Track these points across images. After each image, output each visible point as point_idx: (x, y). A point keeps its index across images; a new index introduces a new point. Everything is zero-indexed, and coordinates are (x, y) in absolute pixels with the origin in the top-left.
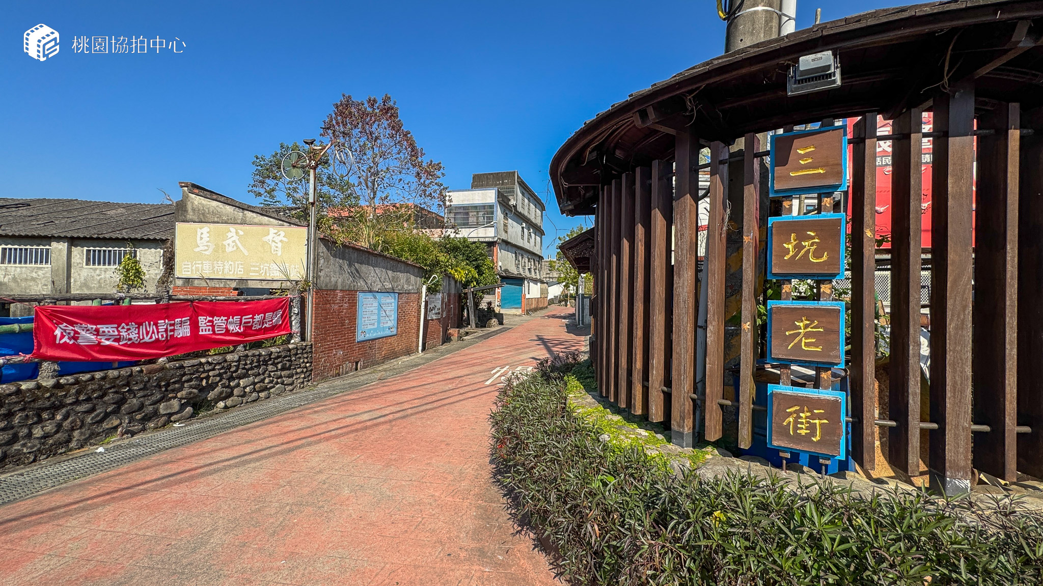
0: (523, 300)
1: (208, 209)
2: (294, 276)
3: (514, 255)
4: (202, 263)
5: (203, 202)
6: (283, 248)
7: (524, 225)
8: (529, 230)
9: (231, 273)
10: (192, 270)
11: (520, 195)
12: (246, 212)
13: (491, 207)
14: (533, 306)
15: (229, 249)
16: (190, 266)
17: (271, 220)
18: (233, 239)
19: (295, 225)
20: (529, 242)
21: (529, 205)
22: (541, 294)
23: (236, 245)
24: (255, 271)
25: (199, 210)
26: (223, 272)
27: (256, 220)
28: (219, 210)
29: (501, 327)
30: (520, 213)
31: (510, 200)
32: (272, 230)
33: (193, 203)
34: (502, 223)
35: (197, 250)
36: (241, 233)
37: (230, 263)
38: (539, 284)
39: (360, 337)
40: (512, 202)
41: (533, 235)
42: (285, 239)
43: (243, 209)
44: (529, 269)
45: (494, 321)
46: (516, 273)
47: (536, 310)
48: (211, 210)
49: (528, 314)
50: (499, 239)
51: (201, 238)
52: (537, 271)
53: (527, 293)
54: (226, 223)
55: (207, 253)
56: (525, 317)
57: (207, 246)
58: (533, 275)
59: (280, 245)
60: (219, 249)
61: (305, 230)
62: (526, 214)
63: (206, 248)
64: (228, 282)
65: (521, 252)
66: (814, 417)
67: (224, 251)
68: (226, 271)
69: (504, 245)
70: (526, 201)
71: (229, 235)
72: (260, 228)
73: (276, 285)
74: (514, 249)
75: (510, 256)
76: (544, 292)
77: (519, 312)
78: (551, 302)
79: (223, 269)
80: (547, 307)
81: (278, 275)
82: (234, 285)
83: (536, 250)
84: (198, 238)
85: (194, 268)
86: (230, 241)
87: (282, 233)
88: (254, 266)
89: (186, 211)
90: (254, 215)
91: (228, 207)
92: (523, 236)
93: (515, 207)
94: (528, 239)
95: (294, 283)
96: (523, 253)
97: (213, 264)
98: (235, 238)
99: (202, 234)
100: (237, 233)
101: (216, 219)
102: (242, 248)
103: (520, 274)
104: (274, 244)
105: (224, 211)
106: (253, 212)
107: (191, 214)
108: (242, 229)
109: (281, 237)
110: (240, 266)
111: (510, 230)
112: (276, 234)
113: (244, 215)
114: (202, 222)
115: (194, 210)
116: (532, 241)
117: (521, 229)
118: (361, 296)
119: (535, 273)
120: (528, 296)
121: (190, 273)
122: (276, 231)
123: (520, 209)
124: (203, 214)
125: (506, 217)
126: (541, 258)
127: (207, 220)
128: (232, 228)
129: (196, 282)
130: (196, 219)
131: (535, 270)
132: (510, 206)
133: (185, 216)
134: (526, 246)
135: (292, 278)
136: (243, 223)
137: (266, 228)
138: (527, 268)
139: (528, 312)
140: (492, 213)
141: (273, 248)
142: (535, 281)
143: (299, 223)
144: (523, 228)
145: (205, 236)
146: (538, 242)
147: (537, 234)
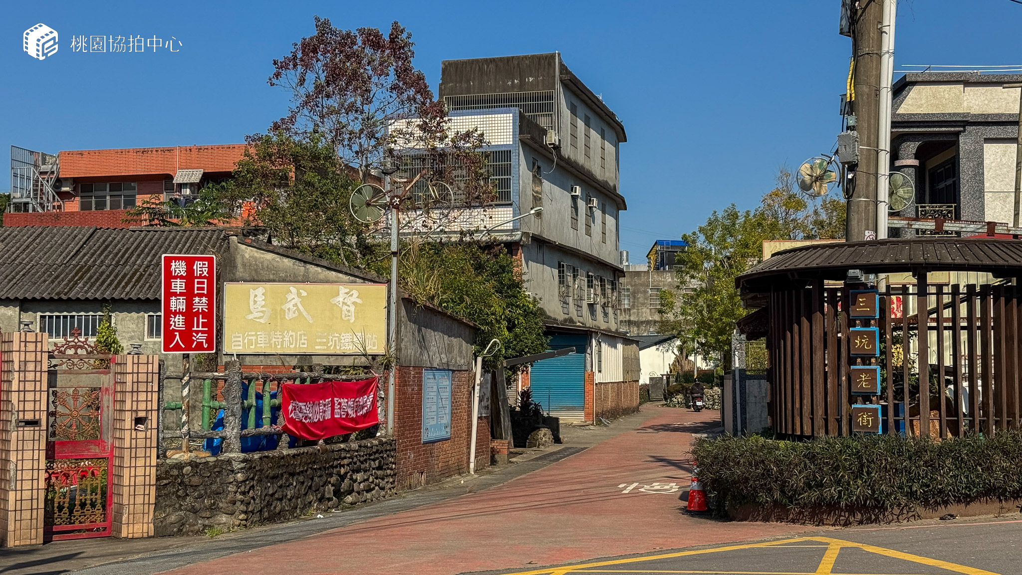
0: (588, 387)
1: (262, 263)
2: (372, 349)
3: (556, 272)
4: (257, 335)
5: (256, 254)
6: (356, 312)
7: (578, 191)
8: (588, 201)
9: (292, 346)
10: (244, 344)
11: (566, 113)
12: (308, 266)
13: (504, 154)
14: (609, 404)
15: (289, 316)
16: (241, 339)
17: (340, 275)
18: (293, 302)
19: (371, 281)
20: (588, 233)
21: (587, 136)
22: (626, 371)
23: (298, 309)
24: (320, 344)
25: (250, 265)
26: (282, 345)
27: (322, 276)
28: (275, 264)
29: (557, 448)
30: (568, 161)
31: (544, 132)
32: (343, 289)
33: (243, 256)
34: (530, 193)
35: (250, 317)
36: (304, 294)
37: (291, 333)
38: (620, 346)
39: (425, 438)
40: (552, 138)
41: (598, 213)
42: (359, 301)
43: (305, 262)
44: (591, 306)
45: (544, 434)
46: (561, 317)
47: (615, 413)
48: (265, 264)
49: (599, 423)
50: (524, 234)
51: (255, 302)
52: (610, 311)
53: (595, 369)
54: (284, 281)
55: (262, 321)
56: (595, 430)
57: (261, 312)
58: (603, 323)
59: (352, 308)
60: (277, 315)
61: (383, 288)
62: (581, 159)
63: (262, 315)
64: (288, 358)
65: (572, 261)
66: (869, 416)
67: (283, 318)
68: (286, 344)
69: (534, 251)
70: (581, 124)
71: (290, 297)
72: (327, 286)
73: (347, 362)
74: (556, 257)
75: (549, 274)
76: (631, 366)
77: (578, 418)
78: (646, 393)
79: (282, 342)
80: (637, 408)
81: (349, 349)
82: (294, 362)
83: (607, 254)
84: (251, 303)
85: (246, 341)
86: (290, 305)
87: (355, 293)
88: (321, 337)
89: (235, 267)
90: (319, 269)
91: (286, 260)
92: (575, 219)
93: (557, 148)
94: (588, 226)
95: (370, 358)
96: (576, 263)
97: (269, 335)
98: (297, 300)
99: (256, 296)
100: (299, 294)
101: (271, 277)
102: (305, 313)
103: (571, 320)
104: (345, 308)
105: (281, 265)
106: (317, 265)
107: (242, 270)
108: (305, 289)
109: (354, 299)
110: (303, 337)
111: (546, 207)
112: (347, 293)
113: (307, 271)
114: (254, 281)
115: (244, 265)
116: (597, 228)
117: (569, 201)
118: (427, 376)
119: (606, 314)
120: (598, 378)
121: (241, 348)
122: (347, 290)
123: (567, 151)
124: (256, 270)
125: (537, 179)
126: (618, 272)
127: (260, 278)
128: (293, 288)
129: (248, 359)
130: (247, 276)
131: (604, 306)
132: (545, 147)
133: (234, 274)
134: (584, 244)
135: (369, 352)
136: (305, 280)
137: (335, 286)
138: (585, 304)
139: (599, 419)
140: (507, 170)
141: (345, 312)
142: (612, 338)
143: (377, 279)
144: (574, 198)
145: (260, 299)
146: (611, 230)
147: (607, 208)
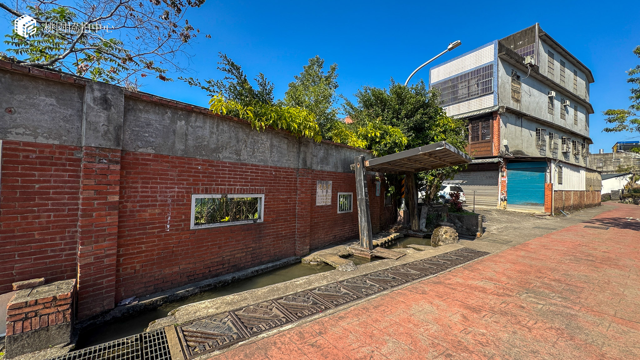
0: (548, 192)
3: (534, 133)
7: (553, 95)
8: (563, 102)
11: (543, 54)
13: (489, 67)
14: (571, 203)
20: (563, 117)
21: (563, 71)
22: (588, 186)
30: (545, 78)
31: (523, 58)
34: (509, 88)
38: (582, 172)
40: (529, 61)
41: (571, 110)
44: (565, 153)
46: (538, 156)
47: (576, 208)
49: (559, 214)
50: (503, 107)
52: (580, 155)
53: (555, 183)
56: (551, 221)
58: (572, 160)
62: (557, 80)
65: (548, 130)
69: (513, 118)
70: (557, 65)
74: (535, 126)
75: (527, 133)
76: (593, 184)
77: (539, 210)
78: (608, 198)
80: (599, 204)
83: (580, 129)
92: (551, 108)
93: (535, 68)
94: (562, 113)
96: (553, 131)
103: (545, 156)
111: (525, 98)
116: (570, 116)
117: (547, 99)
119: (576, 157)
120: (556, 187)
123: (545, 74)
125: (516, 81)
126: (588, 140)
131: (575, 154)
132: (523, 65)
134: (558, 121)
138: (560, 152)
139: (558, 212)
140: (490, 75)
142: (575, 166)
144: (551, 99)
146: (581, 120)
147: (578, 108)
